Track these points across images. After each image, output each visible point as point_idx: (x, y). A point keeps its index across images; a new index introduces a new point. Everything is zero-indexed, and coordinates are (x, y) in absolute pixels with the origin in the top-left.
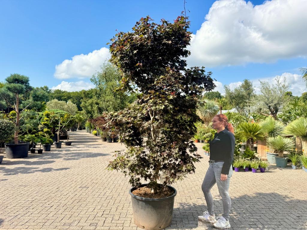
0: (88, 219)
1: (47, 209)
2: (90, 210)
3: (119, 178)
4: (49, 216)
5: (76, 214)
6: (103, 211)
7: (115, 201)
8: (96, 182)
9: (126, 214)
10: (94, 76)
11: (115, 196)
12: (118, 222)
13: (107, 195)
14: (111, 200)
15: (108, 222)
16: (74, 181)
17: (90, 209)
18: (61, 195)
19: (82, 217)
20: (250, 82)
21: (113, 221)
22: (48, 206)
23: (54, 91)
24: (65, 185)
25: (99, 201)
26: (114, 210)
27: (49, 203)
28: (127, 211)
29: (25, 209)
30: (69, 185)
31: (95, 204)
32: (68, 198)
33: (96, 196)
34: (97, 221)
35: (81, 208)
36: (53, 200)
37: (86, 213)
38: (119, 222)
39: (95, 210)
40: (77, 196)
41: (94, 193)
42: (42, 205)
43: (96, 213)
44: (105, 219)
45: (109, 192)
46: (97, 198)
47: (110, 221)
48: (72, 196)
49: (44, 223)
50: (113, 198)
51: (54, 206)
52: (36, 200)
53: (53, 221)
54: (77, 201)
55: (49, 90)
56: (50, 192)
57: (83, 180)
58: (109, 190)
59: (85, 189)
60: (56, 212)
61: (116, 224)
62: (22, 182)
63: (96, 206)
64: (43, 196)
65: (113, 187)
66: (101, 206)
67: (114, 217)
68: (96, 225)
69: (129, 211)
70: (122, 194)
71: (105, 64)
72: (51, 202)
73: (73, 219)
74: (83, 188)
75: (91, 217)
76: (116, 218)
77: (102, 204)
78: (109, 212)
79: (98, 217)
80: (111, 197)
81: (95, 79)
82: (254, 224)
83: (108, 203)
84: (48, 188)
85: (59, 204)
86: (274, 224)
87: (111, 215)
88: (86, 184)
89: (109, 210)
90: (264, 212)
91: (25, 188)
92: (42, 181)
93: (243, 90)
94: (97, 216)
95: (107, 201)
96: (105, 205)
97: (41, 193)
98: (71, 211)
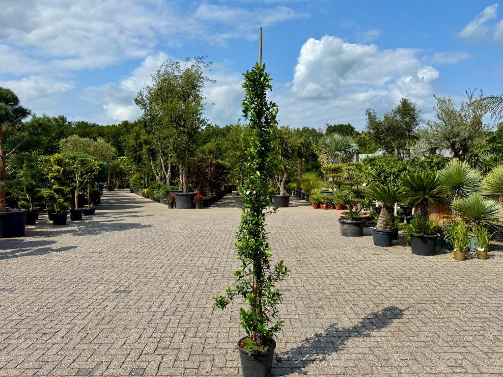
0: (126, 360)
1: (46, 337)
2: (131, 340)
3: (188, 272)
4: (49, 353)
5: (103, 349)
6: (158, 340)
7: (180, 320)
8: (146, 280)
9: (202, 347)
10: (140, 94)
11: (181, 309)
12: (187, 365)
13: (166, 306)
14: (173, 317)
15: (166, 365)
16: (105, 279)
17: (133, 336)
18: (77, 307)
19: (115, 355)
20: (411, 103)
21: (178, 364)
22: (48, 331)
23: (76, 124)
24: (86, 287)
25: (149, 318)
26: (178, 338)
27: (52, 324)
28: (204, 341)
29: (3, 339)
30: (93, 288)
31: (142, 326)
32: (91, 314)
33: (144, 309)
34: (144, 364)
35: (115, 335)
36: (60, 318)
37: (124, 347)
38: (189, 364)
39: (142, 340)
40: (108, 309)
41: (140, 303)
42: (37, 328)
43: (144, 346)
44: (161, 359)
45: (170, 300)
46: (147, 313)
47: (171, 364)
48: (98, 308)
49: (36, 370)
50: (177, 313)
51: (63, 331)
52: (28, 320)
53: (55, 364)
54: (107, 319)
55: (67, 123)
56: (56, 301)
57: (122, 277)
58: (169, 297)
59: (123, 295)
60: (63, 345)
61: (183, 370)
62: (6, 282)
63: (145, 329)
64: (42, 310)
65: (176, 290)
66: (153, 330)
67: (180, 353)
68: (141, 371)
69: (208, 341)
70: (193, 304)
71: (161, 72)
72: (56, 322)
73: (96, 359)
74: (120, 292)
75: (134, 355)
76: (184, 355)
77: (156, 325)
78: (168, 343)
79: (148, 353)
80: (173, 311)
81: (143, 99)
82: (458, 365)
83: (168, 324)
84: (53, 293)
85: (71, 326)
86: (495, 364)
87: (173, 349)
88: (126, 285)
89: (169, 339)
90: (470, 338)
91: (10, 295)
92: (45, 281)
93: (398, 117)
94: (145, 352)
95: (166, 319)
96: (161, 327)
97: (40, 304)
98: (95, 341)
